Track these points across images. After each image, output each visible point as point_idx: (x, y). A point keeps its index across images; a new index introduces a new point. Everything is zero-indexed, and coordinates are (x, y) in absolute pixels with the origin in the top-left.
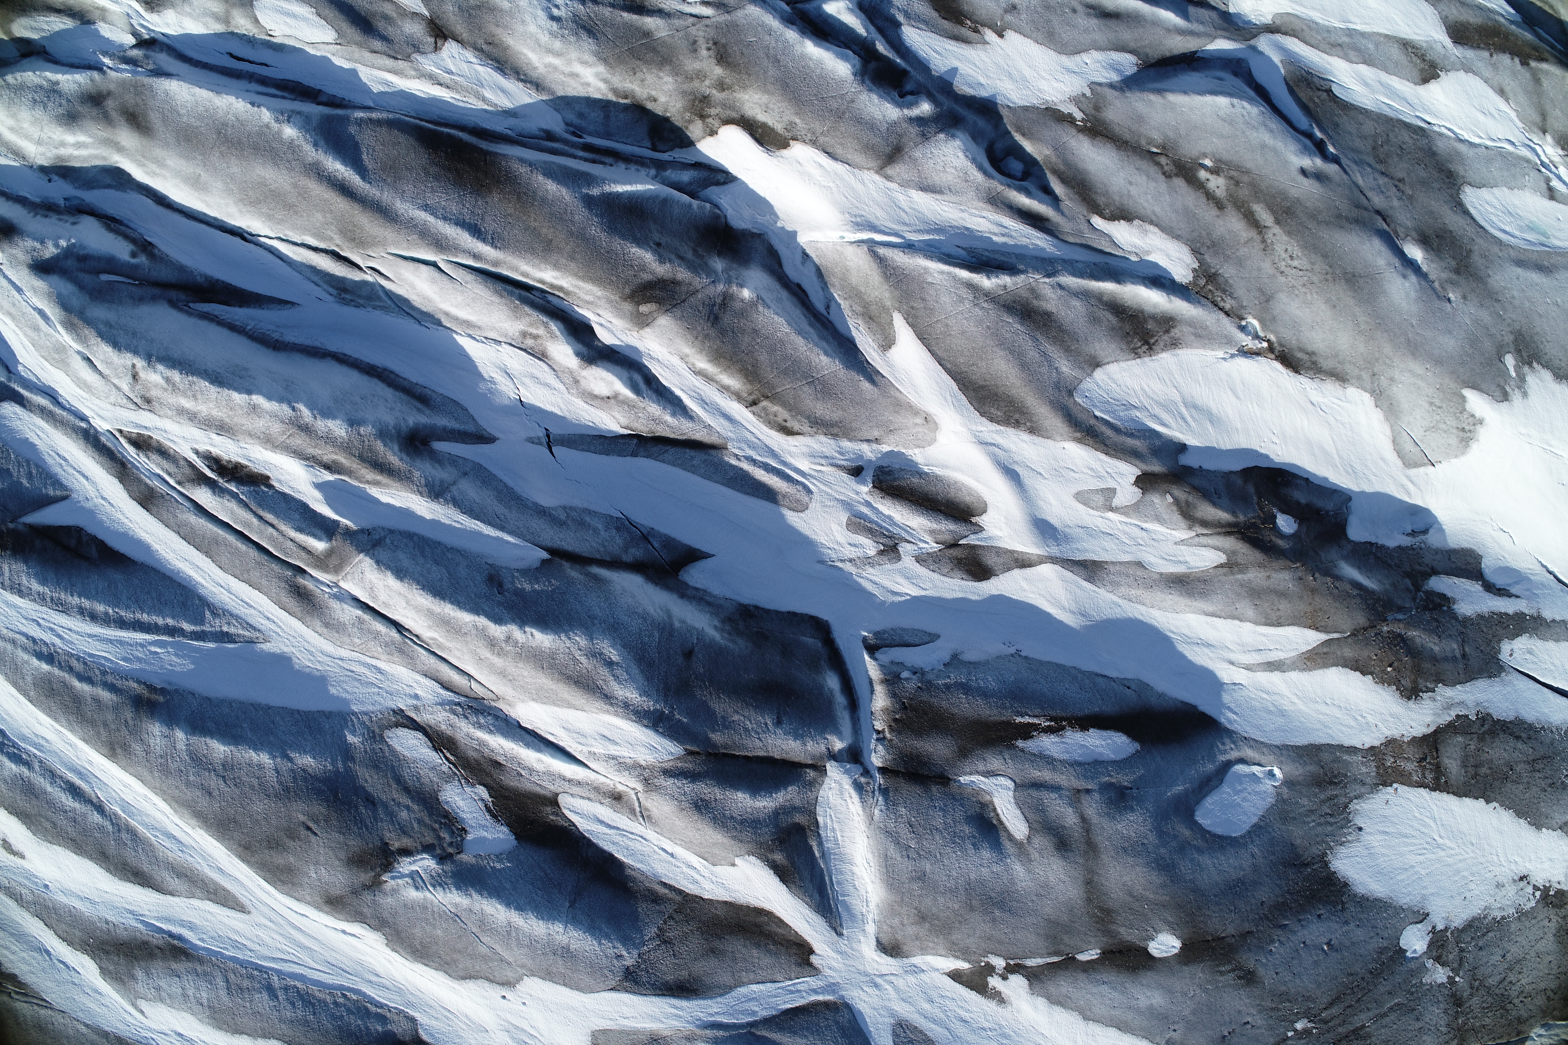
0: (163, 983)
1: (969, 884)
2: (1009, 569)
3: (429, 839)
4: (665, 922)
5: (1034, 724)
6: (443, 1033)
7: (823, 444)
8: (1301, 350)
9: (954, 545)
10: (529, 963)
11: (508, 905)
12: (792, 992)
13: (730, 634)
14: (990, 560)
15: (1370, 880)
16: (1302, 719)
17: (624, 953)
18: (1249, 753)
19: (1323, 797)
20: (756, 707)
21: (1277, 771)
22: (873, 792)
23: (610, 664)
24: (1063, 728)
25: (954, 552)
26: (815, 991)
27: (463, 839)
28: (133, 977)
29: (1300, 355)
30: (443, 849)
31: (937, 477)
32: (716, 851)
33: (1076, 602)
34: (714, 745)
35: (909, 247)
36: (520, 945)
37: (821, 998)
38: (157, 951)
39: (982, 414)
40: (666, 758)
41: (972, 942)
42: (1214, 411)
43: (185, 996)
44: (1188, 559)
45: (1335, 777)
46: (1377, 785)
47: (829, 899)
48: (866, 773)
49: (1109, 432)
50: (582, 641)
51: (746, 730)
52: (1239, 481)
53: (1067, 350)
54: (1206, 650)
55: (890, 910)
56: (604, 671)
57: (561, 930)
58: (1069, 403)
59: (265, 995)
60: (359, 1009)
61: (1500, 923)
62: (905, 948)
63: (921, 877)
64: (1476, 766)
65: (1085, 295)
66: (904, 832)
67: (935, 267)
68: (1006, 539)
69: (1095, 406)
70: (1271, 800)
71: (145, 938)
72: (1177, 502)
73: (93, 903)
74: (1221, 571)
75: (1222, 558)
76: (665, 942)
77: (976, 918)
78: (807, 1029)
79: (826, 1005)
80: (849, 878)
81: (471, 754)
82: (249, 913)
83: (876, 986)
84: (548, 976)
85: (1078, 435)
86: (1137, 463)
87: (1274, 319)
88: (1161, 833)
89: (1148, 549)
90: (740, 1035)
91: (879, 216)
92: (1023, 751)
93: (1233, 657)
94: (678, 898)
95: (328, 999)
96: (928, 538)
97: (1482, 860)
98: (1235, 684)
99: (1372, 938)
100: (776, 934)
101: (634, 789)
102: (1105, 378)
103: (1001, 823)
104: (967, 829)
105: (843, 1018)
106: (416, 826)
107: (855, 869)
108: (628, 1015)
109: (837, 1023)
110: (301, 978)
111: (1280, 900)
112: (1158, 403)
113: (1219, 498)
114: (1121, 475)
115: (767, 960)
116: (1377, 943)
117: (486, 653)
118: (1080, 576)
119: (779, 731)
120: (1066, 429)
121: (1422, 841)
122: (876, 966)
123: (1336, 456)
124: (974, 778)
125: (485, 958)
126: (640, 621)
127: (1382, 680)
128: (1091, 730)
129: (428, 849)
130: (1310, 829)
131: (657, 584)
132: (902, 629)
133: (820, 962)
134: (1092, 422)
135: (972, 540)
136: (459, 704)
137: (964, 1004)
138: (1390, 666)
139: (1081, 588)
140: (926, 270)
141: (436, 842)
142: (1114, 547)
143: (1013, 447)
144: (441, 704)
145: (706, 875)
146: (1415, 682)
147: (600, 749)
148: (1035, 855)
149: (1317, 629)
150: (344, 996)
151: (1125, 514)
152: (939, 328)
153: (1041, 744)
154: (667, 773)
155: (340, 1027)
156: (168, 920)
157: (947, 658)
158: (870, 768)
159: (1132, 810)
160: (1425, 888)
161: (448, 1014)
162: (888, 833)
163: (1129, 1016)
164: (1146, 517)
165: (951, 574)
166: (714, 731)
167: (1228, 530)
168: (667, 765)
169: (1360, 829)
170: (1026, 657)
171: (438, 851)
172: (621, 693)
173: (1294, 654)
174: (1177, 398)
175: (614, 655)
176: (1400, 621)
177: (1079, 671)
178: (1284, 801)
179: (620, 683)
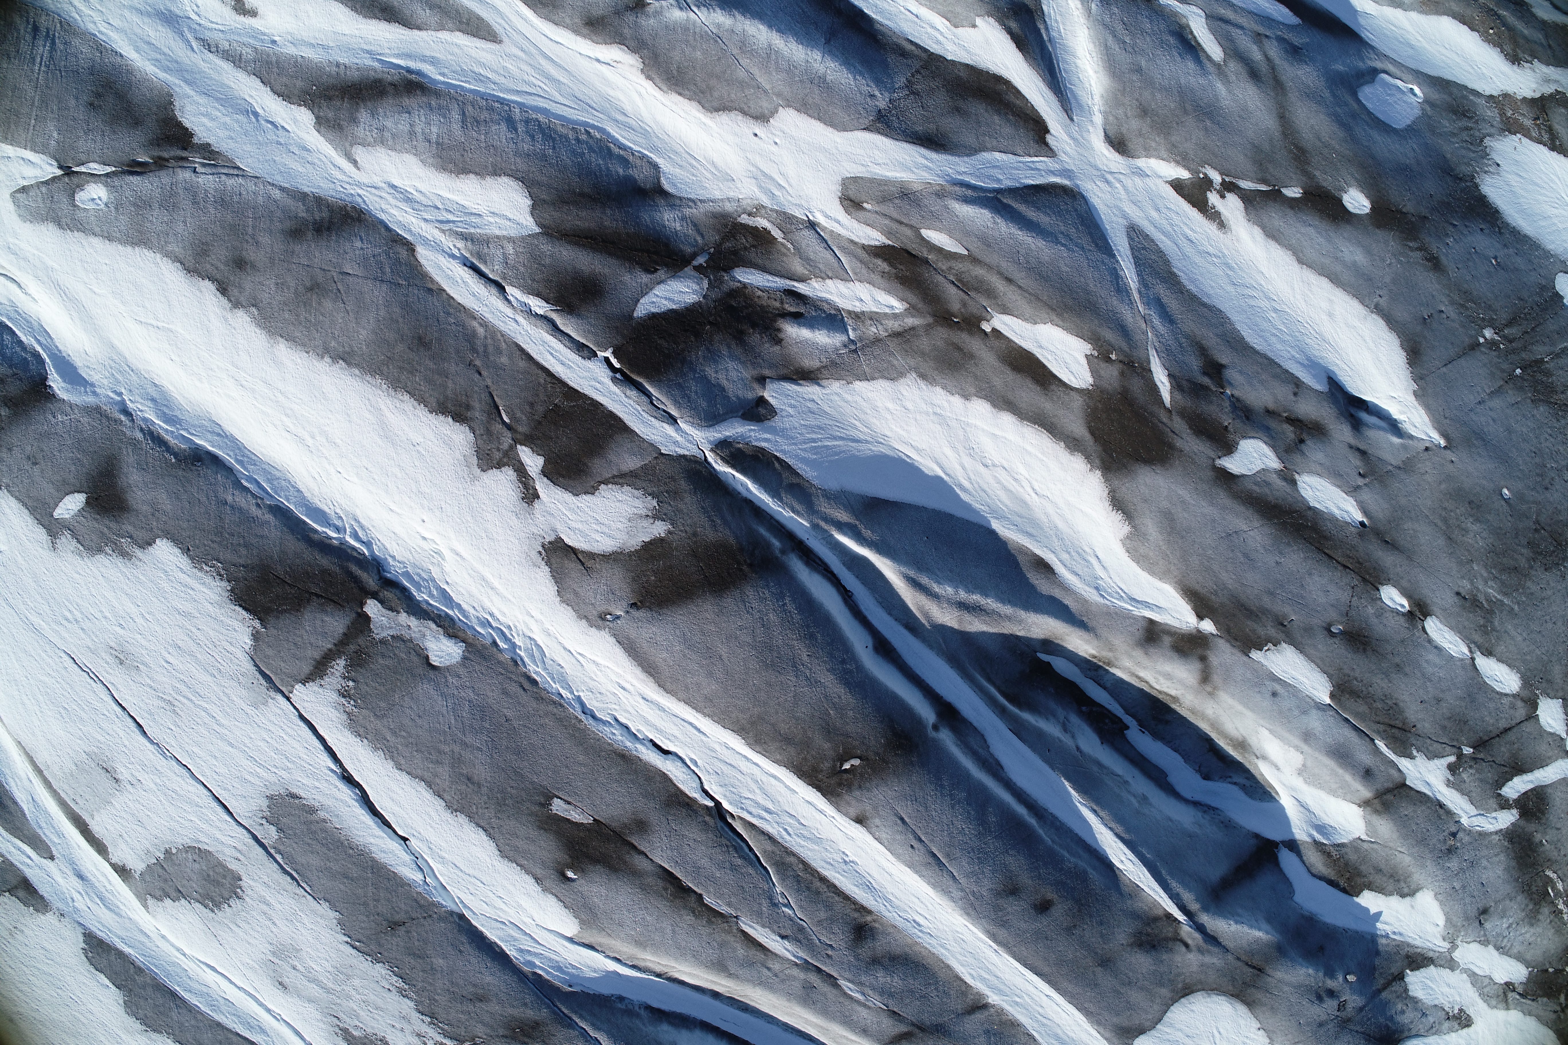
0: (389, 123)
4: (913, 76)
6: (686, 184)
10: (786, 90)
11: (770, 27)
12: (1032, 169)
15: (1516, 215)
16: (1428, 55)
17: (877, 93)
18: (1390, 68)
19: (1460, 125)
21: (1417, 91)
26: (1053, 173)
28: (354, 121)
36: (778, 69)
37: (1058, 180)
38: (390, 89)
41: (1189, 147)
43: (412, 133)
45: (1467, 111)
46: (1504, 131)
47: (1058, 81)
55: (1114, 100)
57: (819, 58)
59: (504, 127)
60: (601, 148)
62: (1131, 146)
63: (1139, 70)
66: (1119, 27)
70: (1417, 112)
71: (380, 76)
73: (324, 47)
76: (913, 93)
77: (1190, 121)
78: (1050, 208)
79: (1064, 189)
80: (1073, 69)
82: (501, 42)
83: (1107, 182)
84: (804, 107)
88: (1333, 95)
90: (987, 198)
94: (924, 55)
95: (571, 135)
99: (1531, 270)
100: (1014, 105)
103: (1199, 45)
104: (1172, 40)
105: (1081, 207)
107: (1078, 61)
108: (880, 161)
109: (1076, 210)
110: (545, 111)
111: (1446, 200)
115: (1007, 130)
116: (1535, 278)
122: (1105, 162)
125: (742, 85)
127: (1487, 39)
133: (1055, 143)
137: (1188, 221)
138: (1491, 30)
145: (949, 37)
146: (1514, 51)
148: (1231, 78)
150: (588, 133)
155: (579, 164)
156: (409, 56)
161: (693, 161)
162: (1105, 26)
169: (1498, 165)
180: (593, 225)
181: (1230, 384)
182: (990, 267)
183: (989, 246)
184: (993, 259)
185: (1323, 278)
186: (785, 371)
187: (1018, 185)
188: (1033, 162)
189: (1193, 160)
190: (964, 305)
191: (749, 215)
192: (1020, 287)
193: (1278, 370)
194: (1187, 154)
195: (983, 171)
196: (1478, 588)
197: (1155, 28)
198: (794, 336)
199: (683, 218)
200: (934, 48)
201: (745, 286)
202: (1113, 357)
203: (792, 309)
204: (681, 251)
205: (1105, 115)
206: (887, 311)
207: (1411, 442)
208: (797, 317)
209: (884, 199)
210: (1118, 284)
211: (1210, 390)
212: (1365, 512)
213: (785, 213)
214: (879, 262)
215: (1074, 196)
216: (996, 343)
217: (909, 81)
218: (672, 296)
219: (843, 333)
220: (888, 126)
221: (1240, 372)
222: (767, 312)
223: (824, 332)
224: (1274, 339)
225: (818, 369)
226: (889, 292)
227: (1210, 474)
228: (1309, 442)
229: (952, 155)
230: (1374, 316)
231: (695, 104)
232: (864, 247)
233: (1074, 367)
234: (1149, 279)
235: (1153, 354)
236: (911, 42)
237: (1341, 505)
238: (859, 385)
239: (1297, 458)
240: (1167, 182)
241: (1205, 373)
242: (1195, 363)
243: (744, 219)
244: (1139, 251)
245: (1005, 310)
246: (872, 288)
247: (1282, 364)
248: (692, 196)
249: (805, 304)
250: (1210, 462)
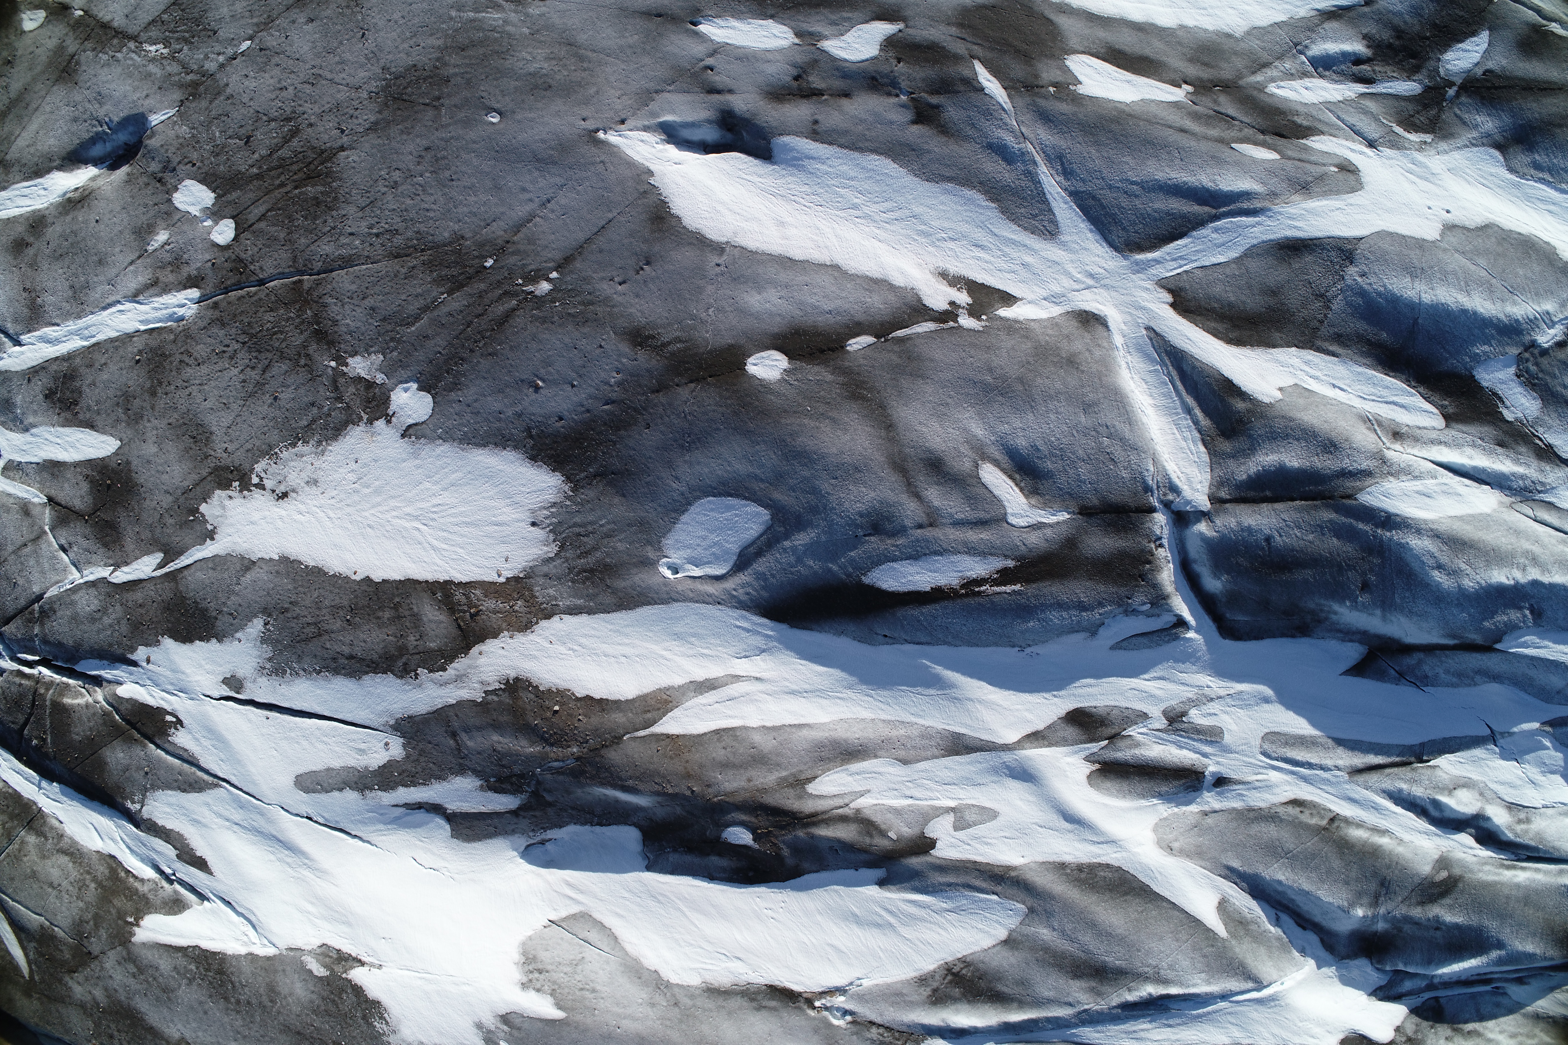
1: (1032, 407)
2: (1049, 727)
3: (1544, 361)
4: (1325, 316)
5: (997, 585)
6: (1483, 160)
7: (1260, 800)
8: (774, 1009)
9: (1112, 738)
10: (1441, 255)
11: (1475, 313)
12: (1181, 258)
13: (1322, 610)
14: (1071, 732)
15: (500, 467)
16: (651, 634)
17: (1359, 279)
18: (710, 588)
19: (598, 554)
20: (1293, 550)
21: (668, 573)
22: (1158, 487)
23: (1440, 567)
24: (963, 586)
25: (1111, 731)
26: (1157, 262)
27: (1518, 366)
29: (773, 1003)
30: (1532, 354)
31: (1144, 797)
32: (1301, 401)
33: (968, 710)
34: (1327, 506)
35: (1224, 996)
36: (1454, 273)
37: (1150, 256)
39: (1119, 869)
40: (1373, 488)
41: (1007, 342)
42: (854, 927)
44: (850, 779)
45: (587, 578)
46: (528, 577)
48: (1167, 505)
49: (978, 883)
50: (1468, 583)
51: (1299, 527)
52: (806, 865)
53: (1046, 949)
54: (794, 687)
55: (1107, 365)
56: (1444, 559)
57: (1423, 295)
58: (1030, 901)
60: (1558, 175)
61: (295, 438)
63: (1088, 407)
64: (399, 617)
65: (1038, 1003)
66: (1118, 453)
67: (1202, 988)
68: (1060, 756)
69: (997, 903)
70: (668, 542)
72: (883, 834)
74: (808, 774)
75: (811, 788)
76: (1322, 296)
77: (1013, 371)
78: (1156, 220)
79: (1141, 249)
80: (1154, 390)
81: (1523, 449)
83: (1091, 276)
84: (1420, 244)
85: (1013, 874)
86: (938, 861)
87: (816, 1031)
88: (815, 491)
89: (899, 779)
90: (1225, 205)
91: (1255, 1013)
92: (1006, 557)
93: (759, 686)
94: (1319, 343)
96: (1140, 738)
97: (349, 510)
98: (746, 657)
99: (476, 401)
100: (1215, 320)
101: (1388, 449)
102: (993, 932)
103: (1011, 477)
104: (1049, 465)
105: (1117, 234)
106: (1557, 372)
107: (1152, 402)
108: (1337, 212)
109: (1124, 229)
111: (622, 432)
112: (922, 920)
113: (831, 848)
114: (953, 846)
115: (1217, 290)
116: (469, 393)
117: (1536, 549)
118: (970, 737)
119: (1267, 532)
120: (1028, 876)
121: (442, 520)
122: (1098, 297)
123: (685, 909)
124: (1053, 519)
125: (1477, 252)
126: (1415, 609)
127: (562, 695)
128: (928, 589)
129: (1544, 352)
130: (604, 517)
131: (1390, 638)
132: (1150, 647)
133: (1161, 295)
134: (999, 889)
135: (1094, 747)
136: (1540, 492)
137: (985, 266)
138: (556, 712)
139: (966, 726)
140: (1209, 983)
141: (1540, 360)
142: (938, 773)
143: (1078, 845)
144: (1553, 488)
145: (1299, 372)
146: (516, 698)
147: (1430, 482)
148: (964, 449)
149: (668, 736)
151: (937, 809)
152: (1183, 936)
153: (986, 566)
154: (1367, 474)
157: (1102, 631)
158: (1165, 510)
159: (861, 515)
160: (418, 467)
161: (1485, 182)
162: (1135, 448)
163: (784, 276)
164: (911, 810)
165: (1108, 710)
166: (1330, 521)
167: (814, 819)
168: (1369, 481)
169: (534, 524)
170: (1014, 646)
171: (1536, 351)
172: (1426, 543)
173: (688, 704)
174: (903, 931)
175: (1437, 576)
176: (557, 760)
177: (949, 644)
178: (649, 543)
179: (1429, 552)
180: (1544, 101)
181: (903, 106)
182: (1206, 138)
183: (1213, 157)
184: (1204, 146)
185: (801, 258)
186: (1352, 14)
187: (1195, 233)
188: (1181, 267)
189: (999, 330)
190: (1215, 102)
191: (1425, 142)
192: (1170, 127)
193: (842, 141)
194: (1008, 334)
195: (1235, 235)
196: (516, 12)
197: (1071, 472)
198: (1355, 44)
199: (1476, 126)
200: (1310, 355)
201: (1409, 78)
202: (1051, 89)
203: (1363, 67)
204: (1469, 96)
205: (1113, 347)
206: (1282, 84)
207: (647, 123)
208: (1358, 60)
209: (1321, 178)
210: (1062, 164)
211: (927, 92)
212: (697, 34)
213: (1399, 149)
214: (1305, 123)
215: (1127, 245)
216: (1173, 76)
217: (1329, 308)
218: (1465, 54)
219: (1313, 57)
220: (1340, 249)
221: (892, 123)
222: (1383, 61)
223: (1331, 52)
224: (852, 174)
225: (1323, 22)
226: (1286, 100)
227: (908, 13)
228: (788, 79)
229: (1270, 240)
230: (724, 240)
231: (1506, 228)
232: (1323, 133)
233: (1088, 70)
234: (1025, 183)
235: (1007, 105)
236: (1334, 355)
237: (731, 31)
238: (1283, 18)
239: (800, 59)
240: (1021, 299)
241: (937, 107)
242: (953, 112)
243: (1428, 138)
244: (1041, 210)
245: (1176, 105)
246: (1303, 101)
247: (838, 149)
248: (1475, 149)
249: (1354, 75)
250: (911, 23)
